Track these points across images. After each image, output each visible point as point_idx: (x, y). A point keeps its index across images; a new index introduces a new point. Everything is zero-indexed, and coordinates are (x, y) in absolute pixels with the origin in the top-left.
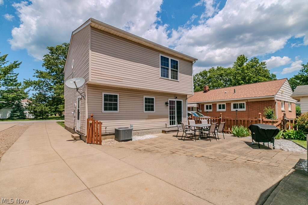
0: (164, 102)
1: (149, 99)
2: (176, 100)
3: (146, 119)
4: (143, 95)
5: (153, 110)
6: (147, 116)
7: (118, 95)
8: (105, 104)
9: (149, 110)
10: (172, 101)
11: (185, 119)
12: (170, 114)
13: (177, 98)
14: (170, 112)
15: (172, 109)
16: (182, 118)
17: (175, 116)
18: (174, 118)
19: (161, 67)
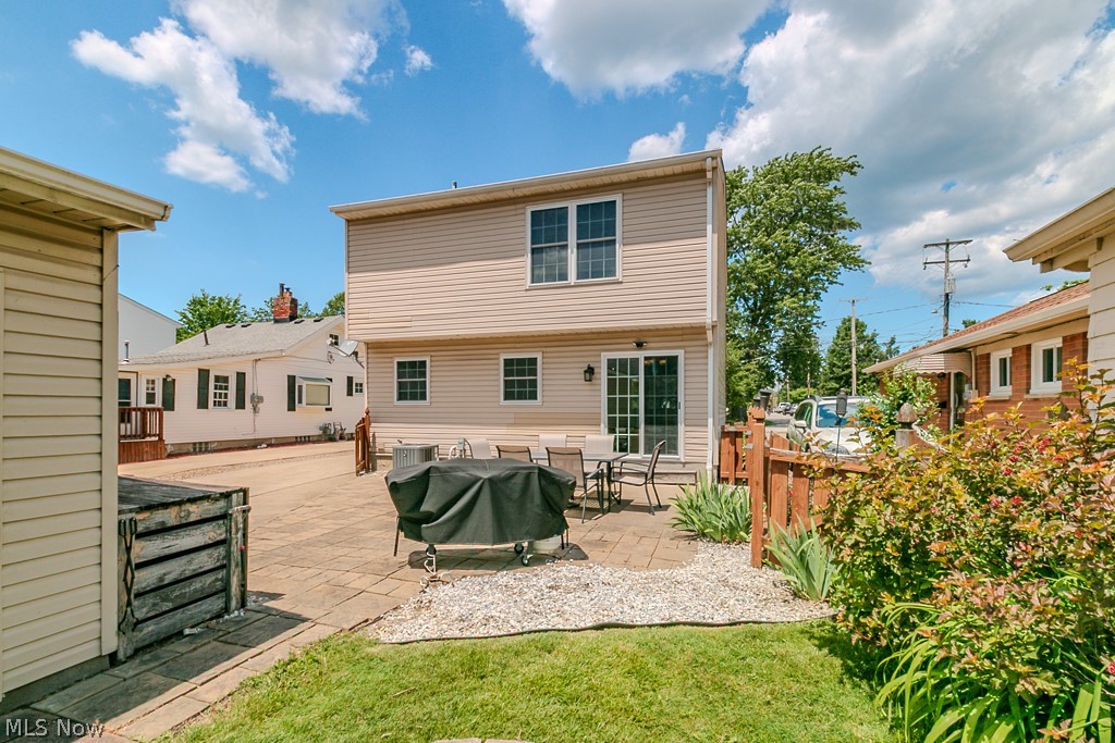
0: (581, 365)
1: (521, 362)
2: (641, 355)
3: (509, 425)
4: (497, 351)
5: (533, 396)
6: (513, 415)
7: (428, 360)
8: (401, 385)
9: (521, 396)
10: (623, 362)
11: (696, 432)
12: (611, 410)
13: (640, 345)
14: (611, 402)
15: (623, 391)
16: (681, 428)
17: (635, 422)
18: (635, 428)
19: (533, 251)
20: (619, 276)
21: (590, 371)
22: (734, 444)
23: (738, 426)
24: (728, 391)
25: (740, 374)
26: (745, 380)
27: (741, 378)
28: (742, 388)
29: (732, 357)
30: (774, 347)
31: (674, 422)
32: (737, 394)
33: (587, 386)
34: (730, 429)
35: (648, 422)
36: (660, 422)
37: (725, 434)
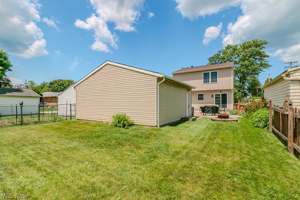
1: (201, 94)
2: (221, 94)
3: (199, 104)
4: (197, 93)
5: (203, 100)
6: (199, 102)
9: (201, 100)
10: (218, 94)
11: (230, 105)
12: (216, 101)
13: (221, 92)
14: (216, 100)
15: (218, 99)
16: (227, 104)
17: (220, 103)
18: (220, 104)
19: (204, 79)
20: (218, 82)
21: (212, 96)
22: (236, 106)
23: (237, 104)
24: (234, 98)
25: (237, 95)
26: (238, 96)
27: (237, 96)
28: (237, 98)
29: (235, 91)
30: (246, 87)
31: (226, 103)
32: (236, 99)
33: (212, 98)
34: (235, 104)
35: (222, 103)
36: (224, 103)
37: (234, 105)
